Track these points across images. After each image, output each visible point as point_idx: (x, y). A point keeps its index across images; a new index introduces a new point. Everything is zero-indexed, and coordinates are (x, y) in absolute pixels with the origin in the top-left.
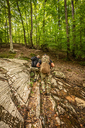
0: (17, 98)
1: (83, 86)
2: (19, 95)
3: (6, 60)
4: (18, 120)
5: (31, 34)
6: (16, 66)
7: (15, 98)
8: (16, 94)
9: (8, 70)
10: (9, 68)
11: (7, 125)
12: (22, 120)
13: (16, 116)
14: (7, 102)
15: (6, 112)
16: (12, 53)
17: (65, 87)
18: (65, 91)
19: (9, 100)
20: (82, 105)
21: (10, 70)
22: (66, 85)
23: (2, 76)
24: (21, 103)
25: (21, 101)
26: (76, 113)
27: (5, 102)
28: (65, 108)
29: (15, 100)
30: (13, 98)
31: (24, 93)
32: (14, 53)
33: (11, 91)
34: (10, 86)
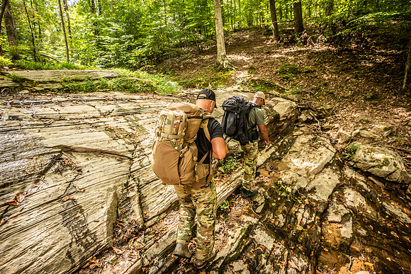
0: (132, 202)
2: (144, 197)
4: (94, 239)
7: (126, 200)
8: (132, 194)
11: (70, 235)
12: (103, 242)
13: (94, 231)
15: (82, 218)
16: (222, 69)
18: (346, 231)
19: (103, 200)
23: (121, 151)
24: (133, 214)
27: (91, 202)
31: (161, 197)
32: (227, 70)
33: (126, 185)
34: (130, 174)
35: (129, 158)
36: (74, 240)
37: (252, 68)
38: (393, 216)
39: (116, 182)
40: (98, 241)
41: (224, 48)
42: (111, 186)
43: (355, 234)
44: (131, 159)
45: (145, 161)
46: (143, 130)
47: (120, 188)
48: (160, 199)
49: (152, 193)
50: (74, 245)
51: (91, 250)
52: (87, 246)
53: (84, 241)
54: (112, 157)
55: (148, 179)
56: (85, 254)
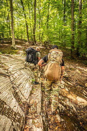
0: (19, 94)
1: (85, 86)
2: (21, 91)
3: (8, 56)
4: (19, 115)
5: (34, 29)
6: (17, 63)
7: (16, 94)
8: (17, 91)
9: (10, 66)
10: (11, 64)
11: (9, 119)
12: (23, 116)
13: (17, 111)
14: (9, 98)
15: (8, 107)
16: (14, 49)
17: (66, 86)
18: (67, 90)
19: (10, 95)
20: (83, 104)
21: (12, 67)
22: (68, 84)
23: (4, 73)
24: (22, 99)
25: (23, 97)
26: (77, 111)
27: (7, 97)
28: (65, 106)
29: (16, 96)
30: (15, 95)
31: (26, 90)
32: (16, 49)
33: (13, 87)
34: (12, 82)
35: (8, 76)
36: (12, 120)
37: (24, 50)
38: (70, 85)
39: (10, 86)
40: (21, 116)
41: (14, 42)
42: (9, 88)
43: (69, 90)
44: (9, 76)
45: (14, 77)
46: (5, 65)
47: (12, 89)
48: (26, 91)
49: (22, 89)
50: (14, 124)
51: (22, 122)
52: (19, 121)
53: (16, 118)
54: (1, 76)
55: (18, 83)
56: (21, 125)
